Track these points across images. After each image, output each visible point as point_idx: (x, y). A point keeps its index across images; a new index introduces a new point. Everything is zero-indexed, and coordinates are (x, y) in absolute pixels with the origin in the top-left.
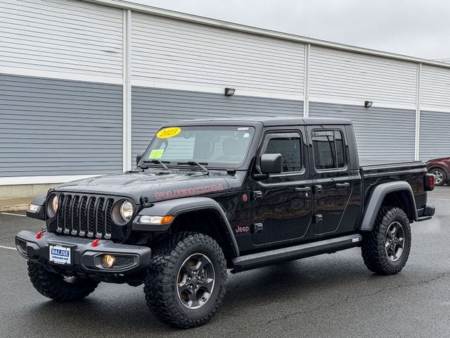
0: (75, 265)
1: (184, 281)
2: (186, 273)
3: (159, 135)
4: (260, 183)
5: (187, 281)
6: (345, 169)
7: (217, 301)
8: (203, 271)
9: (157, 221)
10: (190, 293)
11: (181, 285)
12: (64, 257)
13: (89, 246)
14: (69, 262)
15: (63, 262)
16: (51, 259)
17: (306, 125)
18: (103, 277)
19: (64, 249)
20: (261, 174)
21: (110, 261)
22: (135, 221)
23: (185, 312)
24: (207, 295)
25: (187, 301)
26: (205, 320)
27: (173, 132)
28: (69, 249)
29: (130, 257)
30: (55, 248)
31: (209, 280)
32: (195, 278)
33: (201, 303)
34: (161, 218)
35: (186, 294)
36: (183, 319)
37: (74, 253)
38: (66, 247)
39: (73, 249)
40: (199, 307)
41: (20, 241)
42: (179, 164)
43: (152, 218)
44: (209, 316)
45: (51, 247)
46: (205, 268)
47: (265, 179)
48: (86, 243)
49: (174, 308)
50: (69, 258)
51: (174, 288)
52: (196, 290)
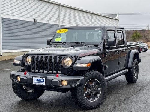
0: (47, 85)
1: (88, 91)
2: (88, 87)
3: (58, 32)
4: (106, 50)
5: (89, 90)
6: (124, 45)
7: (103, 97)
8: (96, 85)
9: (85, 65)
10: (91, 95)
11: (86, 92)
12: (41, 82)
13: (54, 77)
14: (44, 84)
15: (41, 84)
16: (34, 83)
17: (115, 28)
18: (59, 90)
19: (42, 78)
20: (107, 46)
21: (65, 83)
22: (74, 66)
23: (89, 103)
24: (99, 95)
25: (90, 98)
26: (98, 105)
27: (64, 31)
28: (44, 79)
29: (76, 81)
30: (36, 78)
31: (99, 89)
32: (92, 89)
33: (96, 99)
34: (87, 64)
35: (89, 96)
36: (88, 106)
37: (46, 80)
38: (43, 78)
39: (46, 78)
40: (95, 100)
41: (13, 76)
42: (71, 43)
43: (82, 64)
44: (100, 104)
45: (34, 78)
46: (97, 84)
47: (109, 48)
48: (52, 76)
49: (83, 102)
50: (44, 82)
51: (82, 94)
52: (93, 94)
